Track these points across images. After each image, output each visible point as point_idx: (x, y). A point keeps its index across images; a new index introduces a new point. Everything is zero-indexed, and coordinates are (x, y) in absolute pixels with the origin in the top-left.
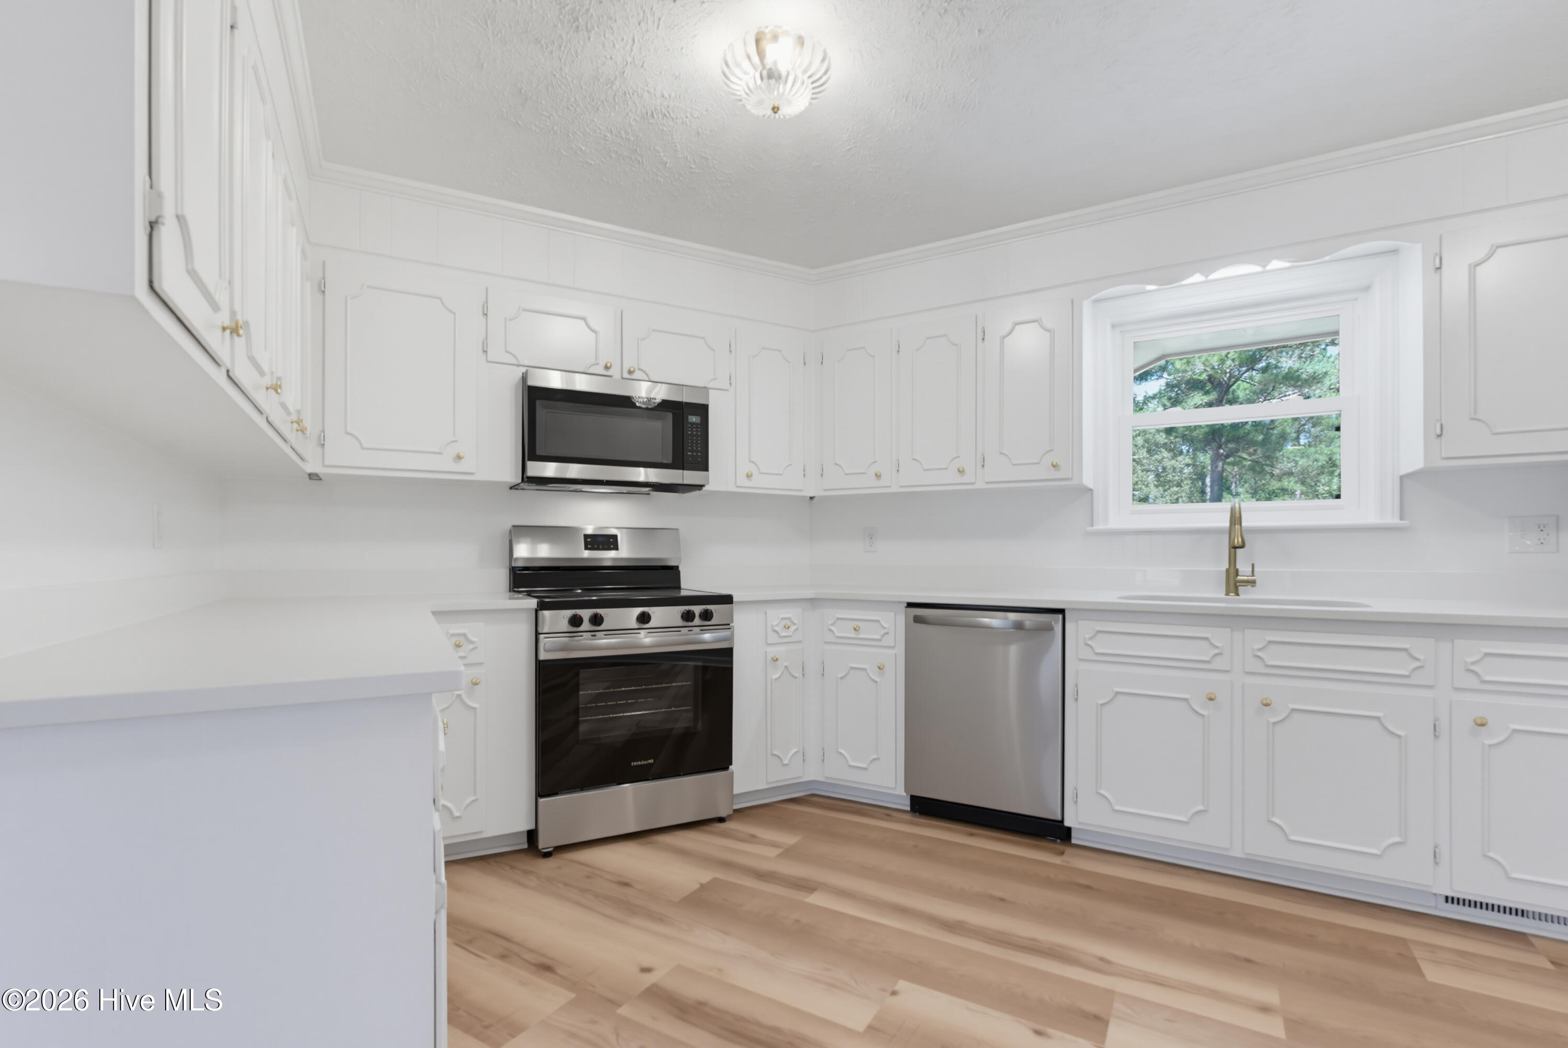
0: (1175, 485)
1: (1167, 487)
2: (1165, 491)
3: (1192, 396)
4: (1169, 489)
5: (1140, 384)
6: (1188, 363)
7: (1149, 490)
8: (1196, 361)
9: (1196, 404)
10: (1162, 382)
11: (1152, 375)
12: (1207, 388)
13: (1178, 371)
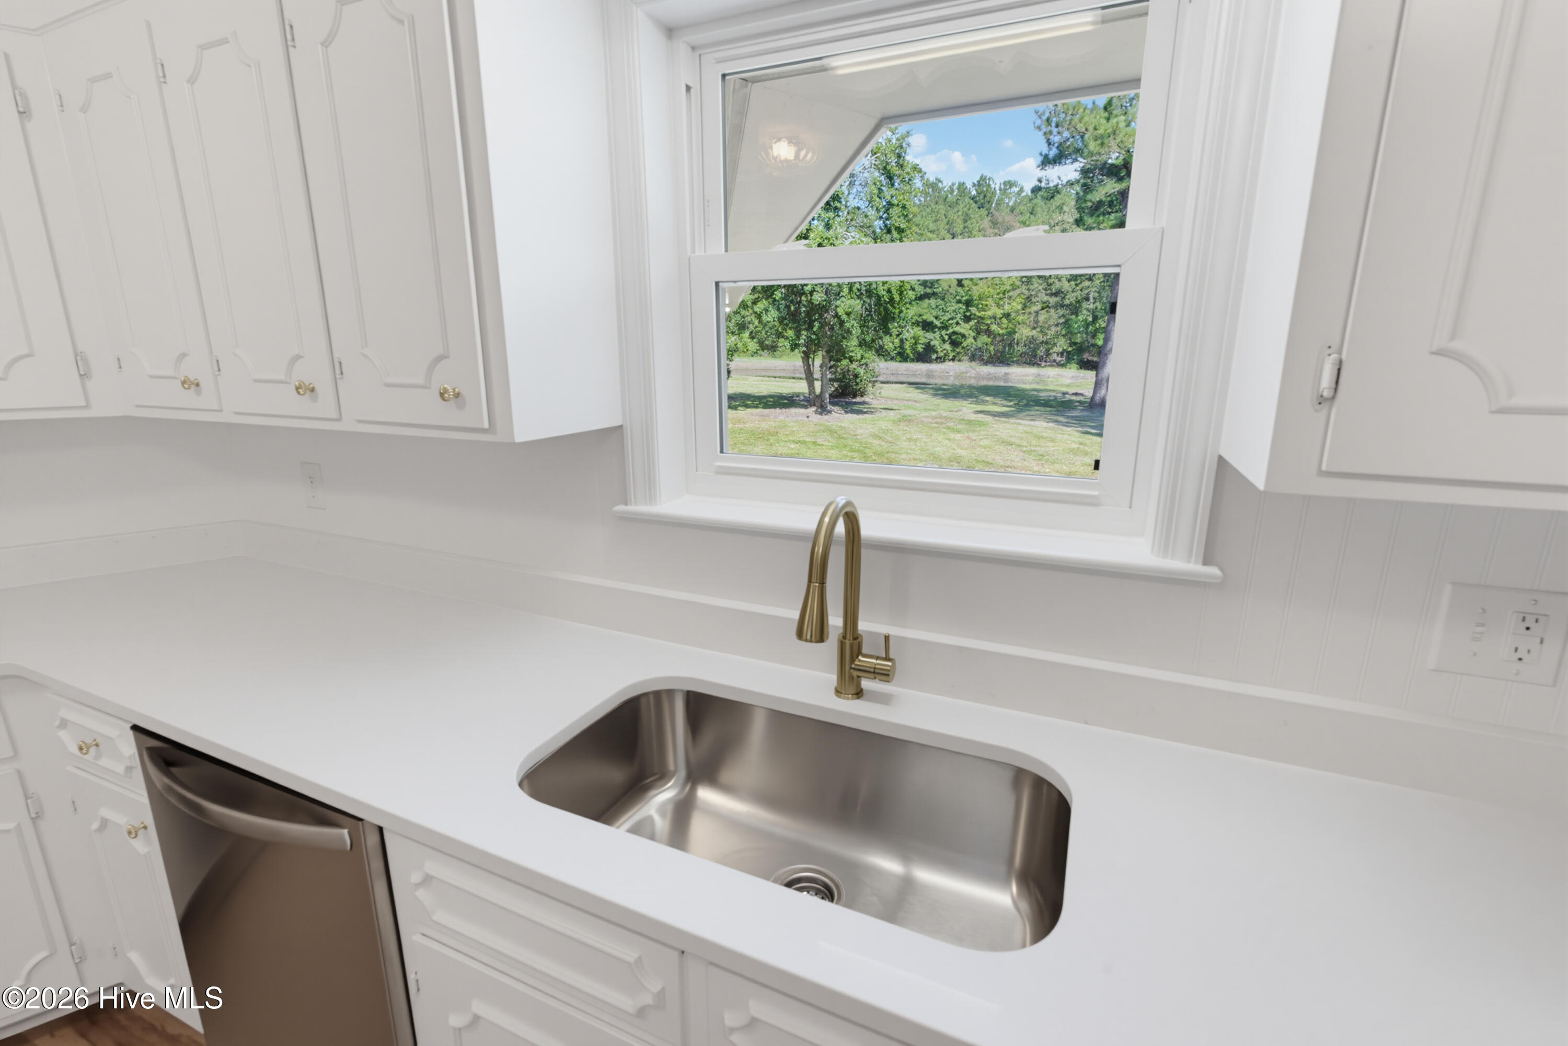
0: (1087, 279)
1: (1079, 281)
2: (1077, 285)
3: (1105, 184)
4: (1081, 283)
5: (1053, 168)
6: (1102, 144)
7: (1061, 284)
8: (1111, 142)
9: (1106, 193)
10: (1078, 165)
11: (1066, 158)
12: (1122, 175)
13: (1091, 154)
